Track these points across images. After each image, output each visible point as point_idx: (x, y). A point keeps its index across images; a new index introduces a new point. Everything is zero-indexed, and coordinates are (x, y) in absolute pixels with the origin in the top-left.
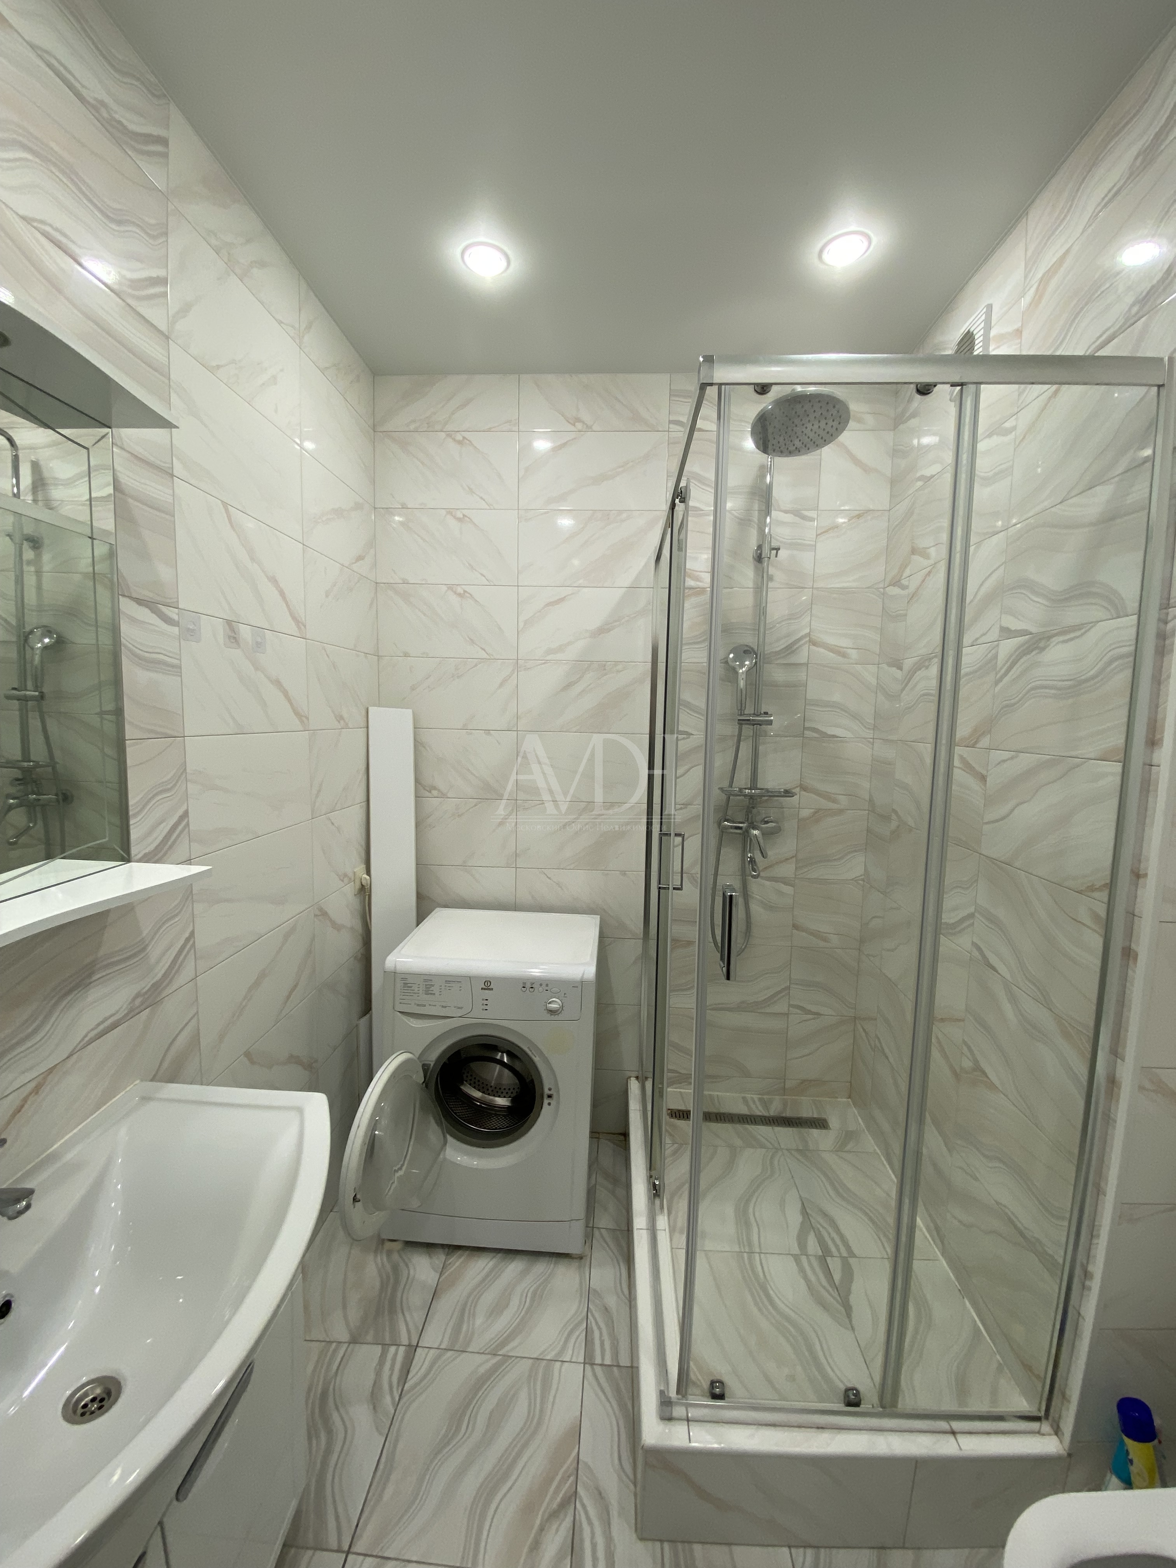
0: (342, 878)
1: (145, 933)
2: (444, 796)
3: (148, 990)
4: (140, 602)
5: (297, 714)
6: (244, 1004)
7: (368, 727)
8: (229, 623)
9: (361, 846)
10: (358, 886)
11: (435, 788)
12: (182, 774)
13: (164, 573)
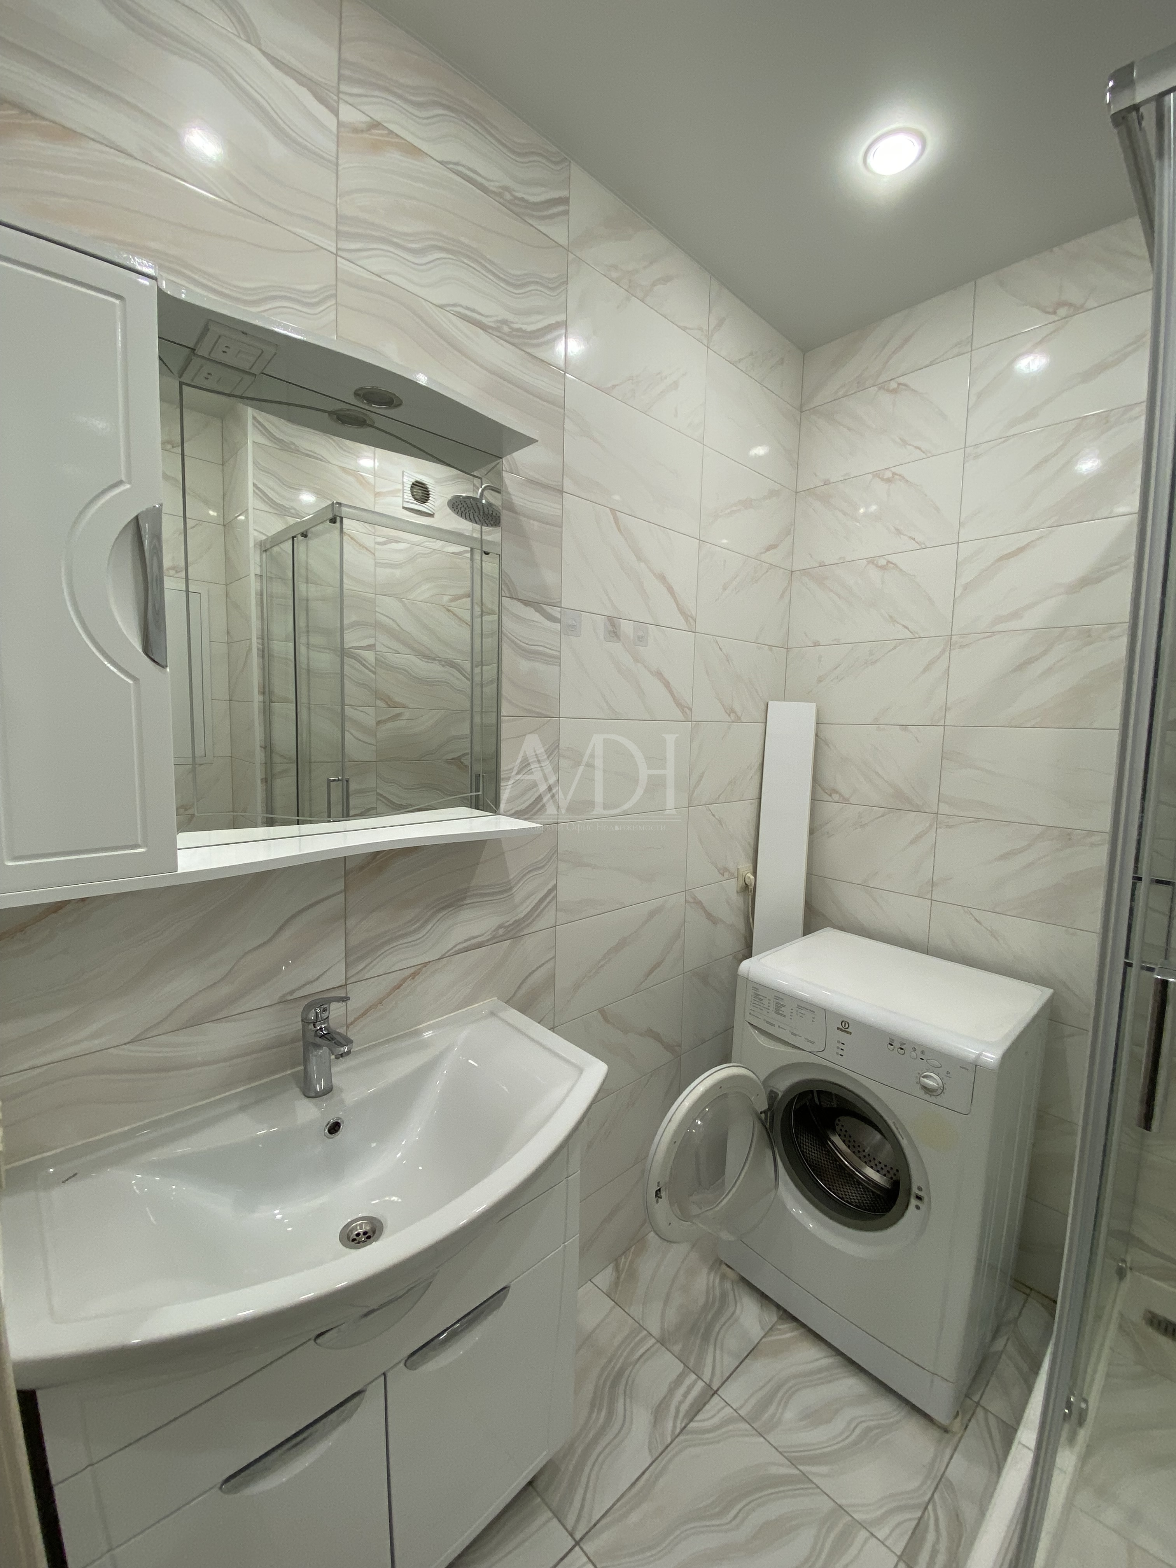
0: (721, 872)
1: (512, 877)
2: (846, 801)
3: (510, 925)
4: (526, 603)
5: (678, 704)
6: (602, 963)
7: (766, 723)
8: (610, 619)
9: (749, 844)
10: (741, 883)
11: (835, 791)
12: (555, 749)
13: (549, 577)
